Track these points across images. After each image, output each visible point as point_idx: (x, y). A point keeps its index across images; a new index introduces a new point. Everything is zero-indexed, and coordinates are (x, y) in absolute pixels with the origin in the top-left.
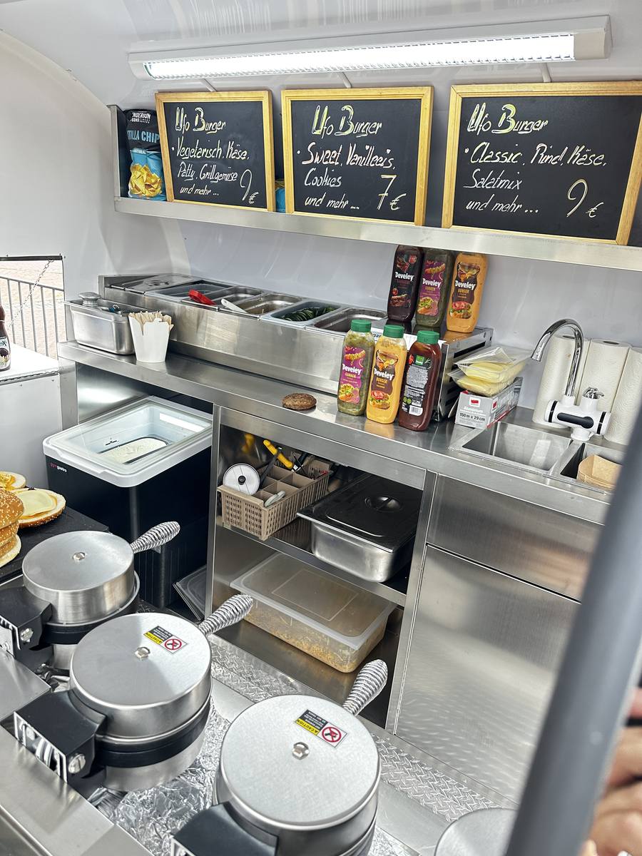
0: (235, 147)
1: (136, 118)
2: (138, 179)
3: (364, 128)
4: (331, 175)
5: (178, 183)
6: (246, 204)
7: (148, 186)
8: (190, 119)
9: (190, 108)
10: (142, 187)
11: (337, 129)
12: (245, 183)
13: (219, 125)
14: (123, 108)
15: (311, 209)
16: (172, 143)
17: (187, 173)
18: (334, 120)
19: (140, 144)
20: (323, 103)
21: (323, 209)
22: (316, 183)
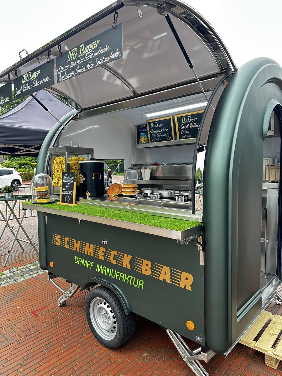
0: (165, 129)
1: (141, 127)
2: (142, 140)
3: (193, 120)
4: (187, 130)
5: (151, 139)
6: (168, 140)
7: (144, 141)
8: (154, 125)
9: (154, 123)
10: (143, 141)
11: (187, 121)
12: (168, 136)
13: (161, 125)
14: (138, 125)
15: (183, 138)
16: (150, 130)
17: (154, 136)
18: (187, 119)
19: (142, 132)
20: (184, 116)
21: (186, 138)
22: (184, 133)
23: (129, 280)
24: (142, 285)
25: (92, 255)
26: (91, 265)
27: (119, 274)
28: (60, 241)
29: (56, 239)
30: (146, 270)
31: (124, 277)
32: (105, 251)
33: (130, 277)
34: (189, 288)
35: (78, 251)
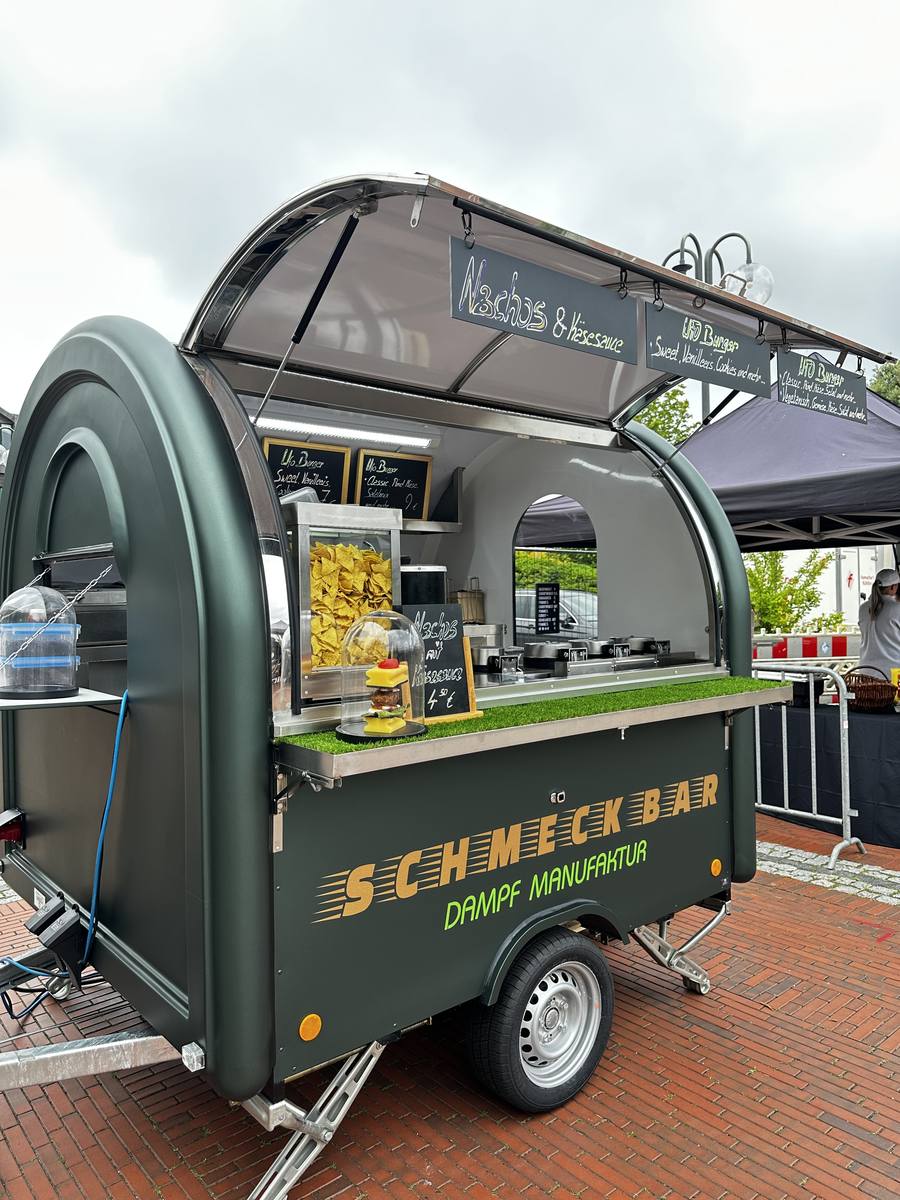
3: (313, 464)
11: (297, 463)
20: (290, 448)
23: (618, 859)
24: (643, 851)
25: (515, 859)
26: (513, 894)
27: (594, 863)
28: (369, 887)
29: (345, 894)
30: (651, 812)
31: (606, 862)
32: (558, 823)
33: (619, 852)
34: (713, 801)
35: (461, 876)
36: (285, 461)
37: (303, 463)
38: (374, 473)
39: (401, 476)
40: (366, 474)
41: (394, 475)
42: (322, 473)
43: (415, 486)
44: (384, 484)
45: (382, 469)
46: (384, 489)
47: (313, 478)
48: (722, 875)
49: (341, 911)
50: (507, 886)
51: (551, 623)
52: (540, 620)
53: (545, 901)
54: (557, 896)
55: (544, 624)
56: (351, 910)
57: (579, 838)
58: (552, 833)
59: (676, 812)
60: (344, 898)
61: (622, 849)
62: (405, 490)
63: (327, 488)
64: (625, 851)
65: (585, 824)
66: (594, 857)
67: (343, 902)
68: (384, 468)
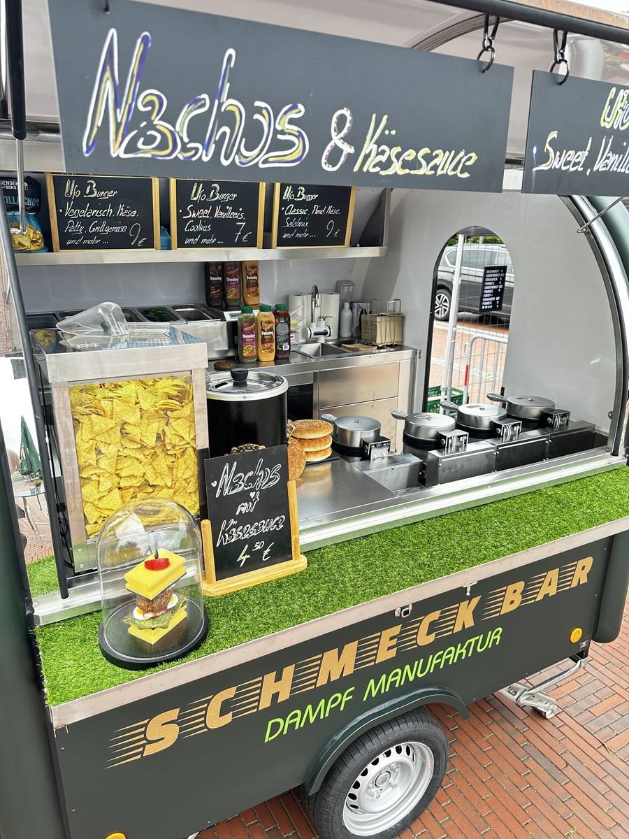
0: (125, 208)
2: (25, 237)
3: (225, 197)
4: (203, 224)
5: (65, 236)
6: (135, 247)
7: (33, 242)
8: (82, 188)
9: (81, 181)
10: (26, 244)
11: (208, 197)
12: (135, 231)
13: (111, 194)
15: (190, 246)
16: (60, 205)
17: (75, 228)
18: (206, 192)
20: (199, 182)
21: (199, 245)
22: (193, 229)
23: (468, 649)
24: (498, 637)
25: (349, 671)
26: (345, 699)
27: (440, 657)
28: (176, 728)
29: (145, 738)
30: (512, 602)
31: (453, 654)
32: (401, 632)
33: (470, 643)
34: (584, 580)
35: (284, 696)
36: (195, 196)
37: (214, 196)
38: (292, 202)
39: (321, 202)
40: (283, 203)
41: (313, 202)
42: (235, 205)
43: (336, 212)
44: (303, 212)
45: (301, 196)
46: (303, 218)
47: (226, 211)
48: (582, 640)
49: (142, 753)
50: (339, 695)
51: (494, 303)
52: (484, 300)
53: (381, 698)
54: (394, 692)
55: (488, 303)
56: (150, 750)
57: (424, 639)
58: (394, 642)
59: (540, 597)
60: (145, 742)
61: (473, 640)
62: (326, 217)
63: (241, 221)
64: (477, 642)
65: (432, 627)
66: (442, 652)
67: (144, 746)
68: (303, 196)
